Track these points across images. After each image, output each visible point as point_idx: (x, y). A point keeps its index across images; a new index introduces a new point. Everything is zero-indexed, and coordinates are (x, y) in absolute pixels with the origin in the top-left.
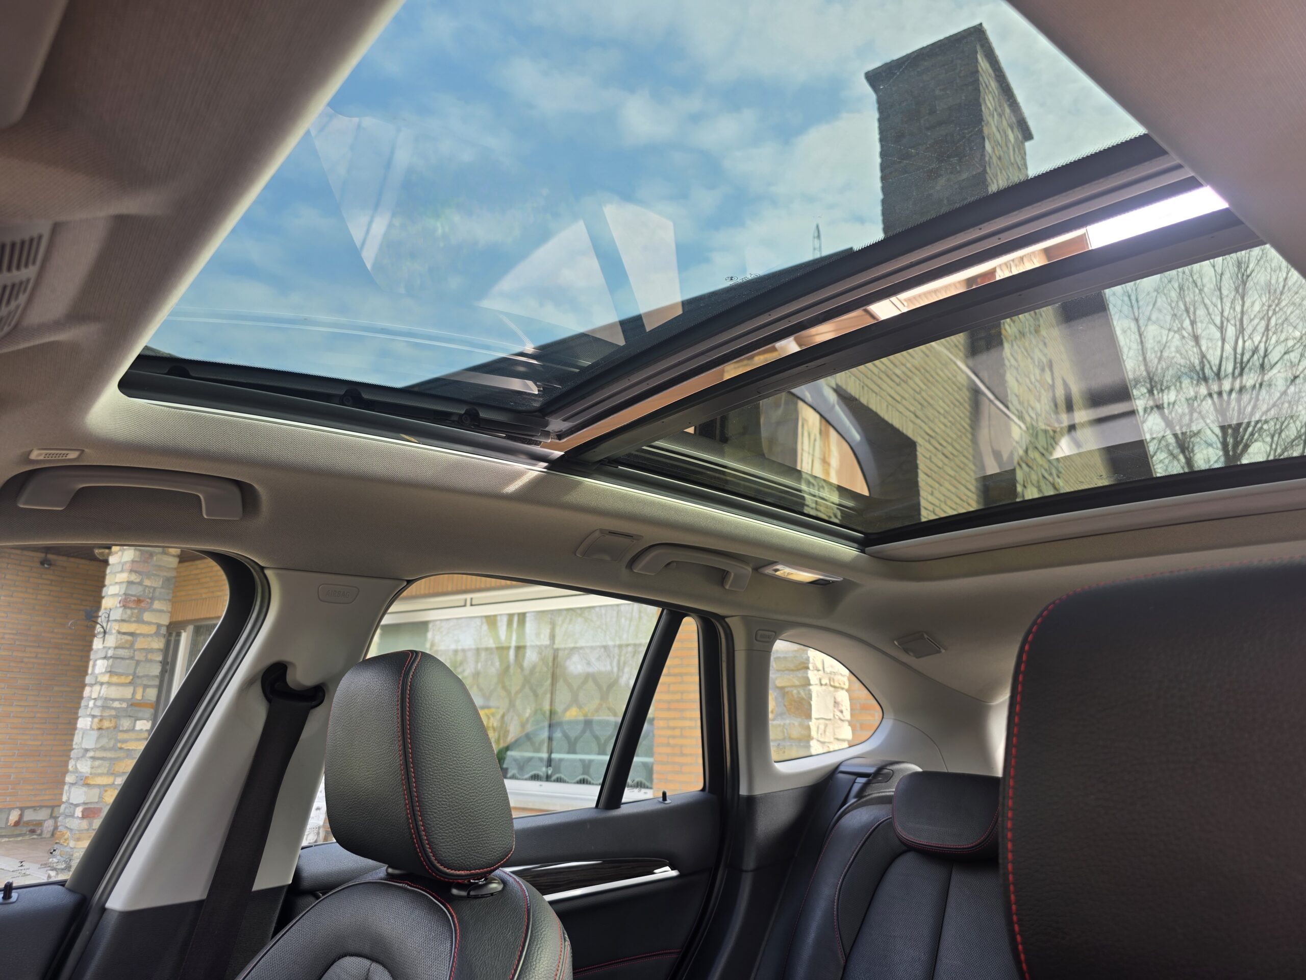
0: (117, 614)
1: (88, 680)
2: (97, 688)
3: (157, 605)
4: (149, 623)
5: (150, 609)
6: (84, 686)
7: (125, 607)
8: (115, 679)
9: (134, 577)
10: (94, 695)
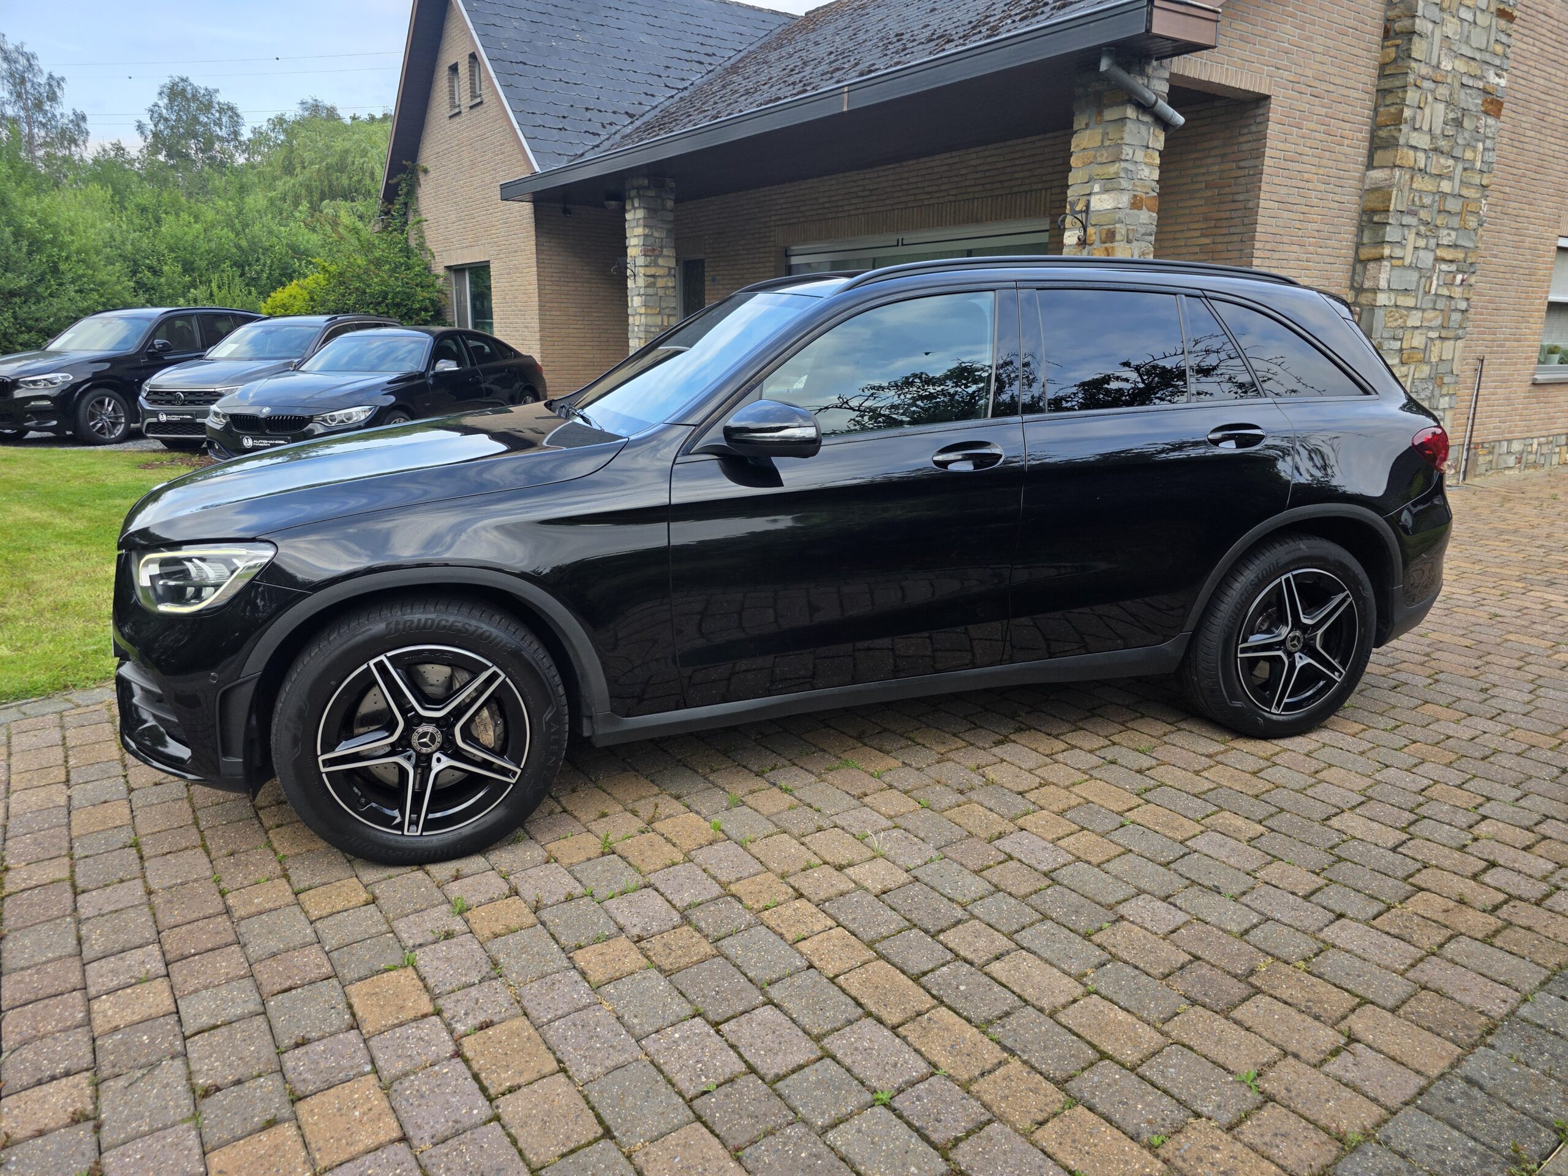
0: (641, 261)
1: (630, 311)
2: (637, 317)
3: (666, 252)
4: (662, 267)
5: (661, 255)
6: (627, 316)
7: (645, 255)
8: (649, 311)
9: (647, 231)
10: (637, 323)
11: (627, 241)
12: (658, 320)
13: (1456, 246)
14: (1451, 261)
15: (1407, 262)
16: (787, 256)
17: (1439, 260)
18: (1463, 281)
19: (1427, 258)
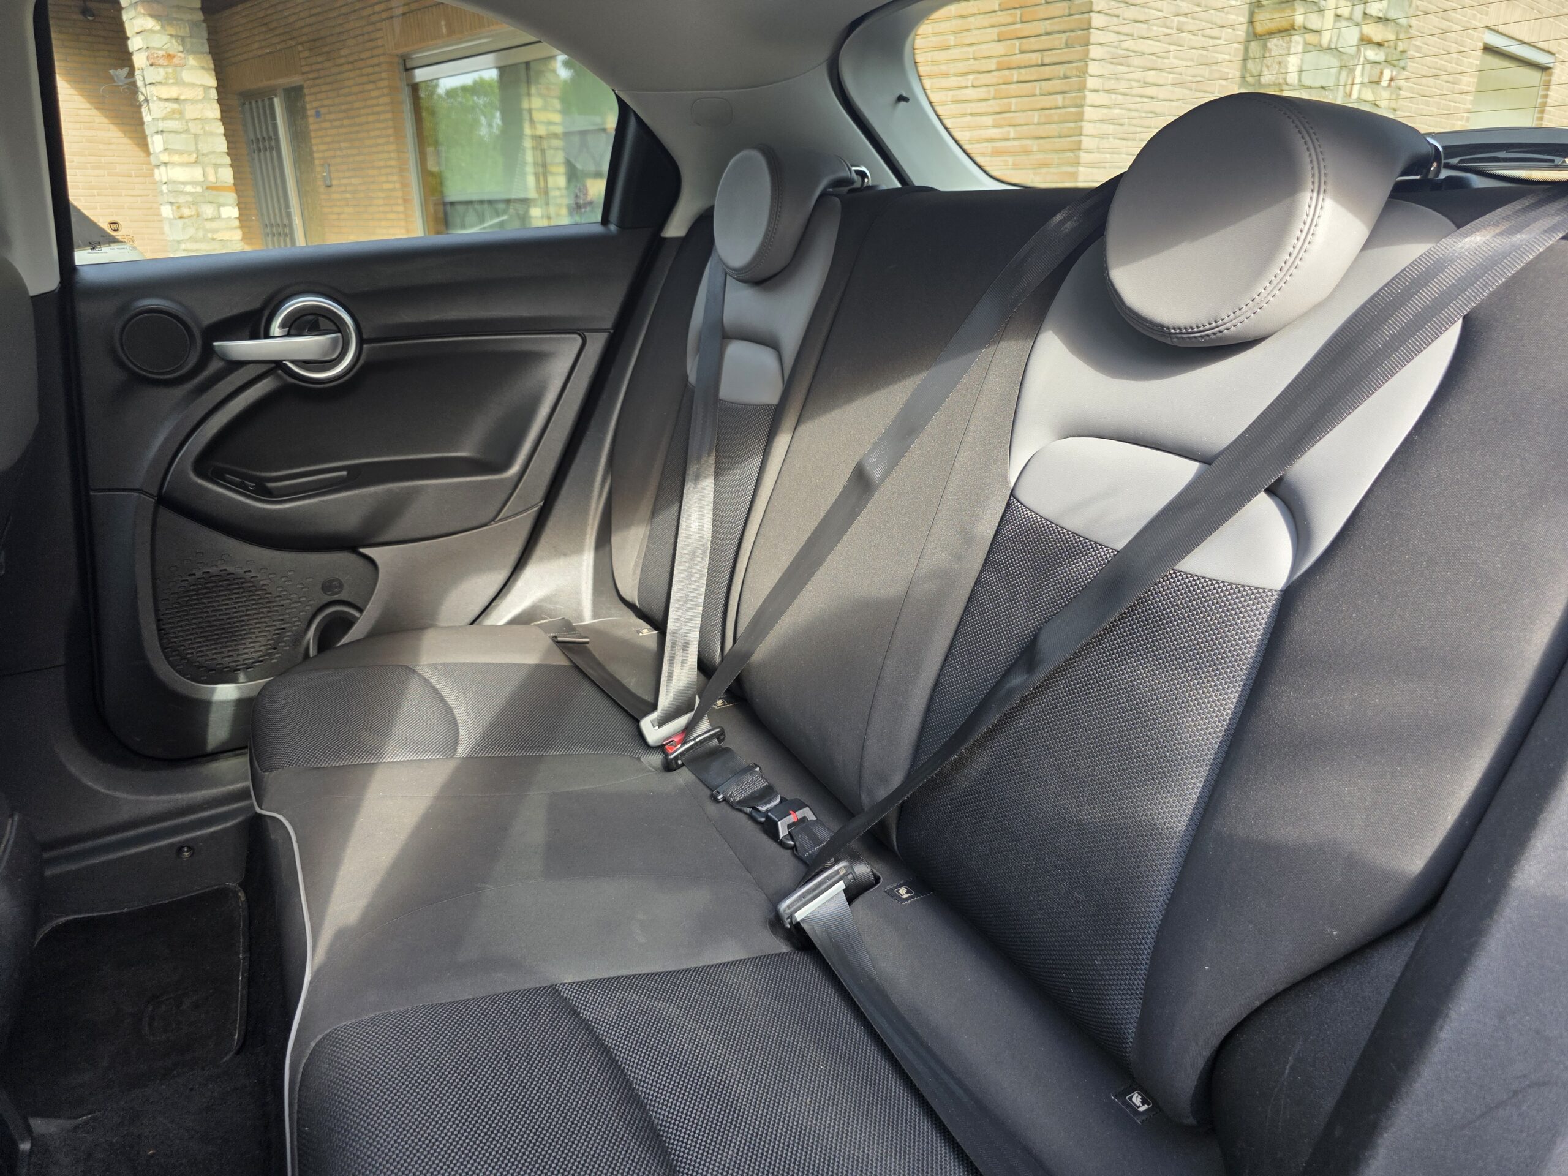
0: (151, 75)
1: (153, 160)
2: (163, 169)
3: (196, 60)
5: (188, 66)
7: (155, 65)
11: (129, 43)
12: (197, 173)
13: (1383, 20)
14: (1379, 45)
15: (1325, 41)
16: (407, 70)
17: (1366, 41)
18: (1392, 79)
19: (1350, 36)
